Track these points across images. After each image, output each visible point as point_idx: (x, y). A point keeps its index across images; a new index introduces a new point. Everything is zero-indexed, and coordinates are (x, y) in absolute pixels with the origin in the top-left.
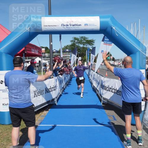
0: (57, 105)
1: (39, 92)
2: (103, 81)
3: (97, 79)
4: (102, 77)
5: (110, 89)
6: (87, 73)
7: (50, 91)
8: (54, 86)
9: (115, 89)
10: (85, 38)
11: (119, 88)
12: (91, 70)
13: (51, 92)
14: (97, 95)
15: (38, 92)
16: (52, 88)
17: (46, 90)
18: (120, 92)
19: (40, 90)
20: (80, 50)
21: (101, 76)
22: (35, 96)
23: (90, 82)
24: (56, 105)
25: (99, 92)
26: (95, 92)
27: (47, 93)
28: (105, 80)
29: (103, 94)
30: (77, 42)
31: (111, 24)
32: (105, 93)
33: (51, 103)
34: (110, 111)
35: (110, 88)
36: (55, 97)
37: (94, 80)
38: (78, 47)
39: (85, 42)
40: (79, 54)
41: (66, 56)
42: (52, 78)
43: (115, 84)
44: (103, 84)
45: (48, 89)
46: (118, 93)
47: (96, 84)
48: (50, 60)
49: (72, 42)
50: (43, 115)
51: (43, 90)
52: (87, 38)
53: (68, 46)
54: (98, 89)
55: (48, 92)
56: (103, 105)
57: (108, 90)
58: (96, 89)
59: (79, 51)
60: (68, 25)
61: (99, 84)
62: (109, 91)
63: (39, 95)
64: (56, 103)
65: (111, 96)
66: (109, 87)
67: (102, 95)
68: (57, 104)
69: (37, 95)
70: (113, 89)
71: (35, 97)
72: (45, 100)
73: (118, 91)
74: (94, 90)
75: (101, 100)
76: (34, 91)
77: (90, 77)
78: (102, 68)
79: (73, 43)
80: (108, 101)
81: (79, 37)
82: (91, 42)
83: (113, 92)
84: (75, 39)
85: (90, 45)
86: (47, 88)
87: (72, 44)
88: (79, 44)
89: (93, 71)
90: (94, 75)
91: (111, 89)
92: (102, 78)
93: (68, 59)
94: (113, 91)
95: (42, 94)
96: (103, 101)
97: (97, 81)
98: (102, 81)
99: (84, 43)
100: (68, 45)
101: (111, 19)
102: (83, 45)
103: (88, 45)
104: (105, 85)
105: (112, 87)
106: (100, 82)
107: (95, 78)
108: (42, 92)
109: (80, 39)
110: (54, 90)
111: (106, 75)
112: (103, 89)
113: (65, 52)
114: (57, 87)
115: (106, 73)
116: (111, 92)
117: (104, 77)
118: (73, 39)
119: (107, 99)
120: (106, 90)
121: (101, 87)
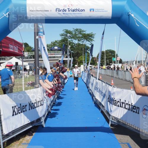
1: (19, 108)
2: (112, 92)
3: (101, 90)
4: (110, 86)
5: (122, 104)
6: (85, 81)
7: (36, 106)
8: (41, 99)
9: (130, 105)
10: (81, 31)
11: (135, 102)
12: (91, 77)
13: (37, 108)
14: (102, 112)
15: (18, 107)
16: (39, 102)
17: (30, 104)
18: (138, 109)
19: (20, 104)
20: (74, 48)
21: (108, 85)
22: (14, 113)
23: (90, 93)
25: (106, 108)
26: (99, 108)
27: (32, 109)
28: (114, 91)
29: (111, 111)
30: (69, 36)
31: (128, 9)
32: (115, 110)
33: (36, 124)
34: (123, 136)
35: (122, 102)
36: (42, 116)
37: (97, 91)
38: (71, 43)
39: (81, 37)
40: (73, 53)
41: (55, 56)
42: (38, 87)
43: (130, 96)
44: (112, 97)
45: (33, 103)
46: (134, 110)
47: (100, 96)
48: (35, 61)
49: (63, 37)
50: (25, 141)
51: (26, 106)
52: (84, 31)
53: (56, 42)
54: (103, 103)
55: (33, 108)
56: (111, 127)
57: (119, 105)
58: (100, 103)
59: (73, 49)
60: (65, 11)
61: (104, 96)
62: (121, 107)
63: (20, 113)
64: (43, 123)
65: (125, 113)
66: (121, 101)
67: (110, 113)
68: (44, 126)
69: (17, 113)
70: (127, 104)
71: (13, 115)
72: (29, 120)
73: (134, 108)
74: (98, 105)
75: (108, 121)
76: (13, 107)
77: (90, 86)
78: (105, 74)
79: (64, 38)
80: (118, 121)
81: (73, 30)
82: (89, 37)
83: (126, 109)
84: (67, 32)
85: (89, 41)
86: (31, 102)
87: (62, 40)
88: (73, 39)
89: (94, 78)
90: (97, 83)
91: (124, 104)
92: (110, 88)
93: (58, 60)
95: (24, 111)
96: (111, 121)
97: (101, 92)
98: (109, 92)
99: (79, 37)
100: (57, 41)
101: (127, 2)
102: (79, 40)
103: (85, 41)
104: (115, 98)
105: (125, 101)
106: (106, 94)
107: (99, 88)
108: (24, 108)
109: (74, 33)
110: (41, 106)
111: (112, 84)
112: (111, 103)
113: (52, 51)
114: (45, 100)
115: (112, 81)
116: (124, 108)
117: (113, 86)
118: (64, 32)
119: (117, 118)
120: (116, 105)
121: (108, 101)
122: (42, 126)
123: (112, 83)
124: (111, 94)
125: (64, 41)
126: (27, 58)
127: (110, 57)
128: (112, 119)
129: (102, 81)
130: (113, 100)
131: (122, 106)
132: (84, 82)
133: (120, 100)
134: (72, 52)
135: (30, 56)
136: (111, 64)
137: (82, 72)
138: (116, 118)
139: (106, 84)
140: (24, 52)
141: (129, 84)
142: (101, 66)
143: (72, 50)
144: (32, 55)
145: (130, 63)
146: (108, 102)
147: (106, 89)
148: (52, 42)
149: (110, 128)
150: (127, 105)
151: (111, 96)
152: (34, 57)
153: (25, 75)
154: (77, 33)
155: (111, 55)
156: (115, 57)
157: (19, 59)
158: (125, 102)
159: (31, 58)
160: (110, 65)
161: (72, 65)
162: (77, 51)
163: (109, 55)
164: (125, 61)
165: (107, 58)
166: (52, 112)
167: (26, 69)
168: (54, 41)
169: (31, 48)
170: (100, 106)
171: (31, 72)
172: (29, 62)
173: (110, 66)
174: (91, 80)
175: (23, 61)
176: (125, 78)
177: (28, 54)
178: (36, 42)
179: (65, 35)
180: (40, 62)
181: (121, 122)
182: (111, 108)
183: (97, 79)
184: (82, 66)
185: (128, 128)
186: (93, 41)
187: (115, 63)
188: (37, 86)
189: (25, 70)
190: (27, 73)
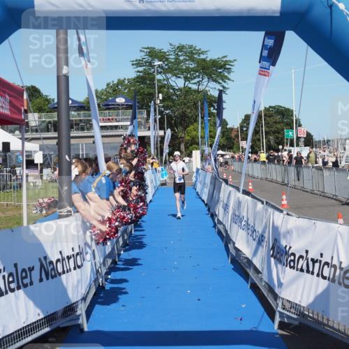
0: (89, 332)
1: (11, 274)
2: (282, 230)
3: (252, 224)
4: (277, 213)
5: (312, 265)
6: (205, 197)
7: (60, 270)
8: (77, 250)
9: (335, 266)
10: (192, 53)
12: (224, 184)
13: (64, 277)
14: (255, 288)
15: (6, 274)
16: (69, 258)
17: (42, 266)
19: (16, 265)
20: (173, 101)
21: (270, 210)
23: (219, 233)
24: (82, 330)
25: (265, 278)
26: (246, 276)
27: (48, 279)
28: (289, 226)
29: (280, 285)
32: (293, 281)
33: (63, 323)
35: (312, 260)
36: (80, 298)
37: (240, 226)
38: (164, 86)
39: (193, 70)
40: (169, 117)
41: (116, 124)
42: (67, 216)
43: (335, 243)
44: (283, 243)
45: (51, 263)
47: (248, 241)
48: (58, 138)
49: (141, 69)
51: (31, 269)
52: (203, 53)
53: (121, 82)
54: (257, 262)
55: (52, 277)
56: (280, 332)
57: (305, 268)
58: (250, 262)
59: (170, 104)
61: (260, 241)
62: (308, 271)
63: (12, 290)
64: (83, 320)
65: (320, 290)
66: (310, 256)
67: (277, 290)
68: (86, 329)
69: (4, 290)
70: (327, 263)
72: (39, 311)
74: (241, 266)
75: (271, 313)
77: (220, 211)
78: (264, 176)
79: (144, 72)
80: (302, 315)
81: (169, 48)
82: (216, 69)
83: (324, 278)
84: (153, 53)
86: (45, 258)
87: (138, 77)
88: (169, 75)
89: (231, 188)
90: (239, 203)
91: (317, 265)
92: (278, 218)
94: (326, 271)
95: (25, 286)
96: (280, 313)
97: (251, 230)
98: (275, 229)
99: (188, 70)
100: (123, 81)
102: (186, 79)
103: (206, 79)
104: (290, 247)
105: (322, 255)
106: (266, 235)
107: (245, 219)
108: (26, 277)
109: (173, 57)
110: (75, 269)
111: (283, 205)
112: (280, 261)
113: (109, 109)
114: (87, 253)
115: (284, 197)
116: (318, 275)
117: (285, 212)
118: (143, 54)
119: (296, 304)
120: (293, 267)
121: (272, 256)
122: (79, 328)
123: (285, 202)
124: (279, 234)
125: (145, 79)
126: (37, 131)
127: (279, 126)
128: (284, 309)
129: (253, 197)
130: (286, 253)
131: (311, 269)
132: (203, 201)
133: (307, 252)
134: (167, 112)
135: (44, 125)
136: (281, 147)
137: (198, 170)
138: (294, 306)
139: (266, 207)
140: (26, 112)
141: (333, 206)
142: (252, 153)
143: (166, 108)
144: (50, 122)
145: (336, 146)
146: (272, 259)
147: (264, 221)
148: (108, 85)
149: (277, 334)
150: (326, 266)
151: (279, 243)
152: (56, 126)
153: (31, 179)
154: (181, 58)
155: (280, 123)
156: (292, 128)
157: (12, 132)
158: (320, 258)
159: (48, 130)
160: (278, 151)
161: (166, 150)
162: (180, 111)
163: (276, 123)
164: (322, 140)
165: (267, 129)
166: (108, 286)
167: (33, 161)
168: (116, 82)
169: (48, 101)
170: (248, 270)
171: (46, 171)
172: (41, 142)
173: (276, 154)
174: (221, 195)
175: (24, 140)
176: (321, 189)
177: (39, 118)
178: (63, 83)
179: (146, 62)
180: (73, 141)
181: (309, 317)
182: (280, 276)
183: (241, 191)
184: (196, 154)
185: (329, 333)
186: (229, 79)
187: (292, 145)
188: (64, 211)
189: (31, 164)
190: (37, 173)
